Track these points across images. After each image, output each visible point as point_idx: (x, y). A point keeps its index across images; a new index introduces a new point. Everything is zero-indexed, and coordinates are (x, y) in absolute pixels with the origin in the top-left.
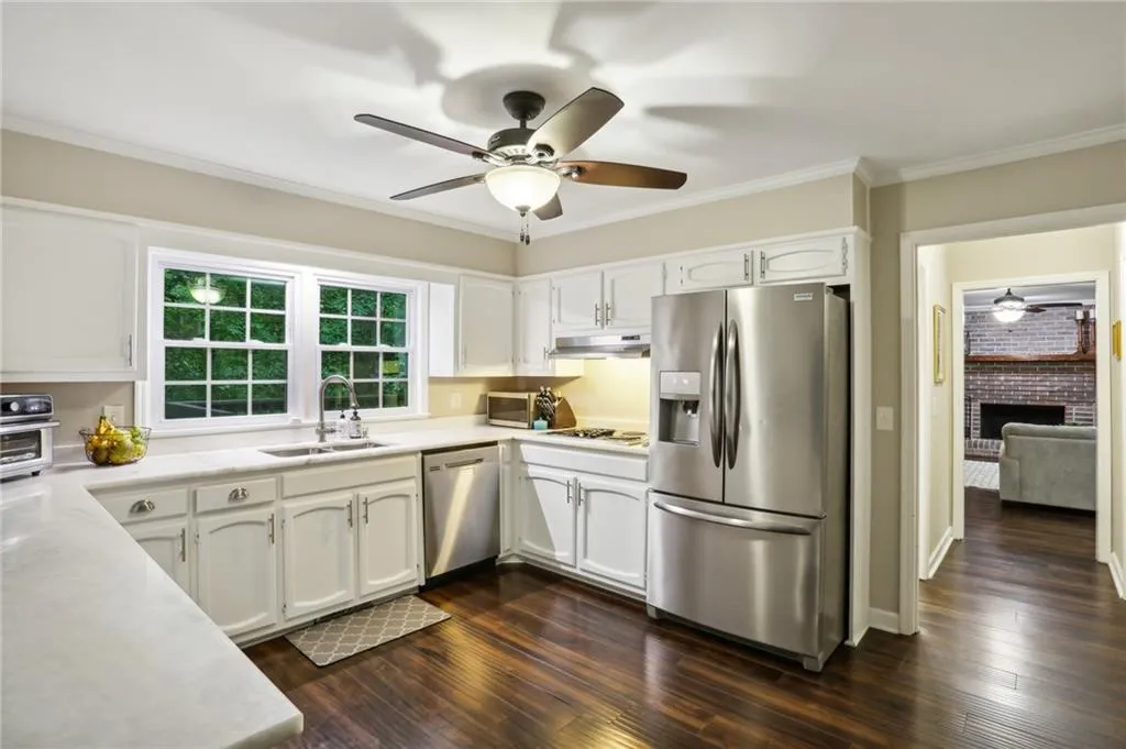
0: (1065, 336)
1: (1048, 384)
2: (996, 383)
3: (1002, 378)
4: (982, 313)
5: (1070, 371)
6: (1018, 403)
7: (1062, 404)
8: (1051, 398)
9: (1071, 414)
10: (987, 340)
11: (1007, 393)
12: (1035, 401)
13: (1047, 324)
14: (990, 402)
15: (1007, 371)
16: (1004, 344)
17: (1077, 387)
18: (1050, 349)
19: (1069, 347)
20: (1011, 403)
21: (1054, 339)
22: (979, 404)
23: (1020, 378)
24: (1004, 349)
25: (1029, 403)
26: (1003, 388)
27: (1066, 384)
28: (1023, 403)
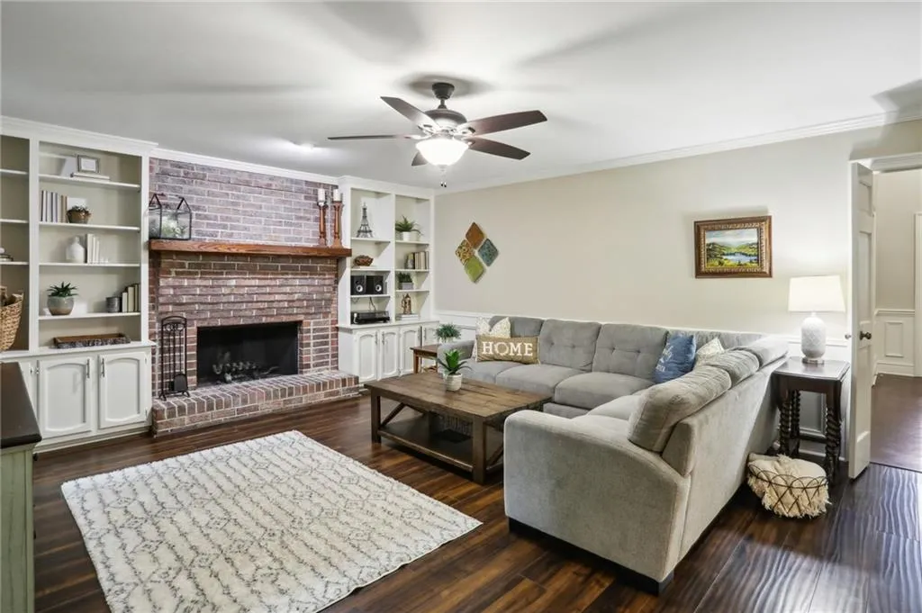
0: (303, 222)
1: (288, 289)
2: (224, 290)
3: (233, 282)
4: (204, 168)
5: (312, 271)
6: (249, 322)
7: (301, 318)
8: (290, 311)
9: (308, 331)
10: (206, 217)
11: (236, 307)
12: (272, 316)
13: (284, 202)
14: (213, 323)
15: (241, 271)
16: (233, 227)
17: (317, 293)
18: (287, 239)
19: (305, 237)
20: (242, 322)
21: (291, 225)
22: (195, 328)
23: (257, 282)
24: (231, 235)
25: (264, 320)
26: (232, 298)
27: (306, 289)
28: (256, 321)
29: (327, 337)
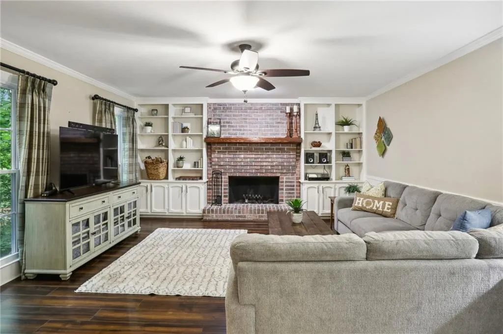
0: (280, 125)
1: (270, 160)
2: (239, 160)
3: (242, 156)
4: (230, 104)
5: (282, 150)
6: (252, 175)
7: (278, 175)
8: (272, 171)
9: (283, 182)
10: (233, 126)
11: (245, 168)
12: (263, 173)
13: (270, 115)
14: (235, 175)
15: (246, 150)
16: (244, 130)
17: (287, 162)
18: (271, 134)
19: (281, 133)
20: (248, 175)
21: (274, 127)
22: (227, 176)
23: (254, 156)
24: (243, 134)
25: (259, 175)
26: (243, 164)
27: (280, 160)
28: (254, 175)
29: (294, 186)
